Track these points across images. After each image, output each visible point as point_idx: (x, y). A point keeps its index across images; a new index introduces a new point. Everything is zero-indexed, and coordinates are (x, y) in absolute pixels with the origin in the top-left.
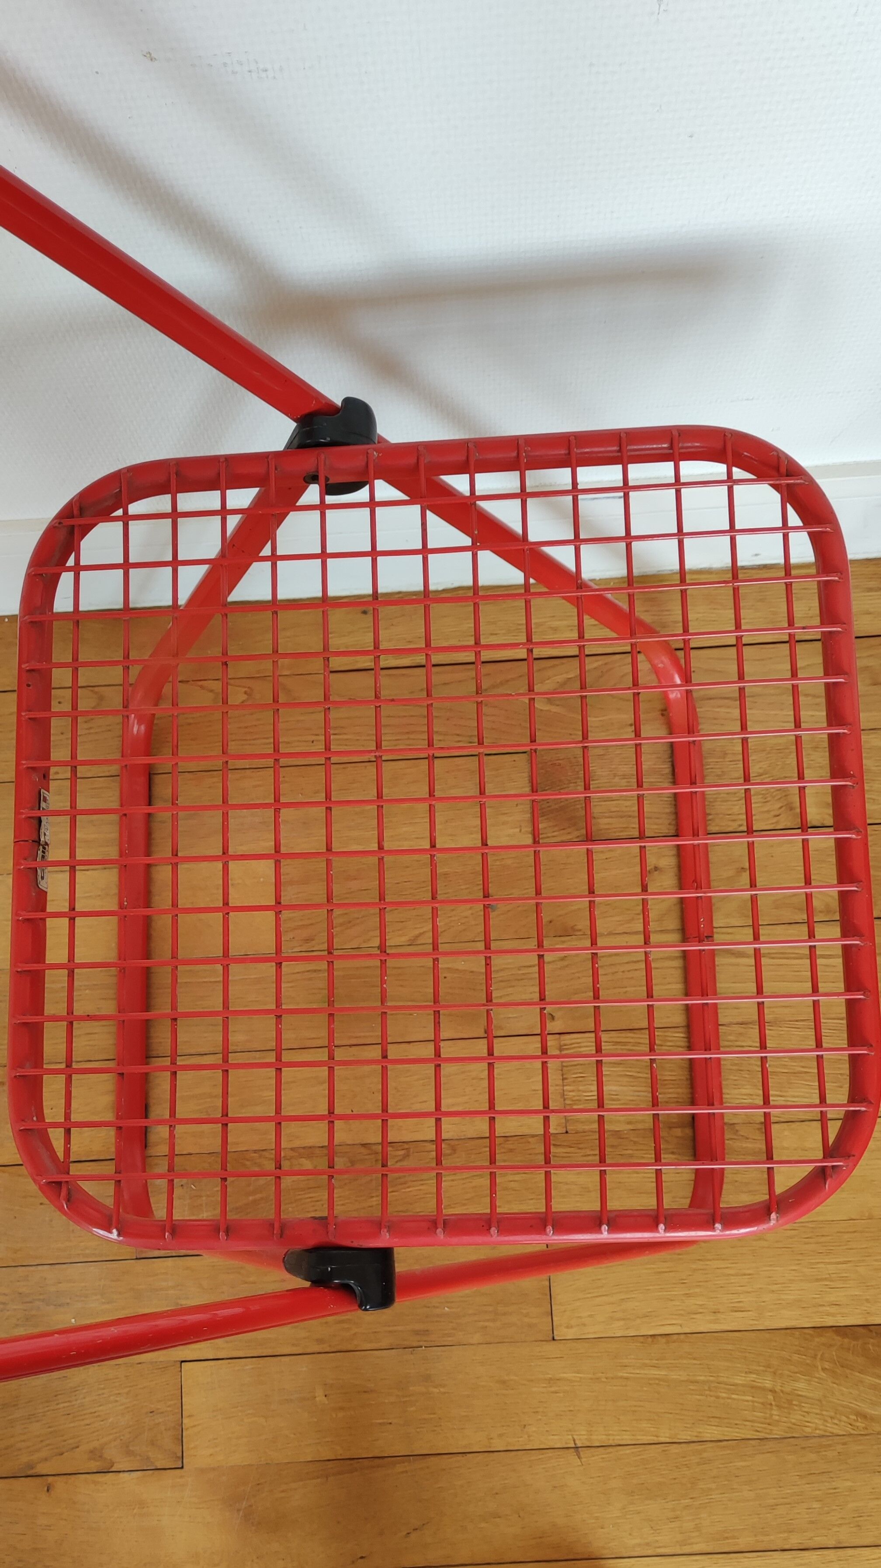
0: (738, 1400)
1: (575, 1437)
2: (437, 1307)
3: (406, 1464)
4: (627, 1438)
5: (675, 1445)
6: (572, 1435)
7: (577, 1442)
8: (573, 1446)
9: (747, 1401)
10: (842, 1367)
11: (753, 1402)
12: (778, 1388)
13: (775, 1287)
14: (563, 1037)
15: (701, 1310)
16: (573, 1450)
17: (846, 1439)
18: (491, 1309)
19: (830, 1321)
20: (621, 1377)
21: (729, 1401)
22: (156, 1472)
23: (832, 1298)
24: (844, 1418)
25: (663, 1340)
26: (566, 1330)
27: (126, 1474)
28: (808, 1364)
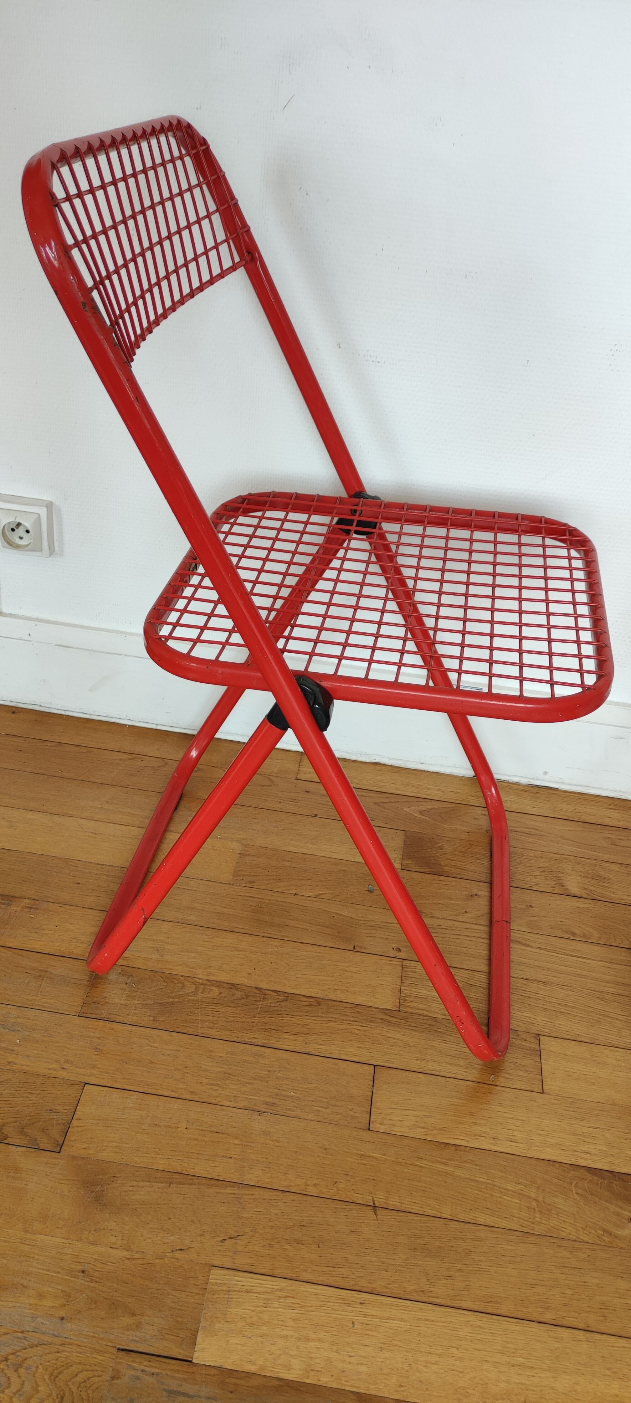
0: (508, 1200)
1: (375, 1199)
2: (286, 1091)
3: (236, 1188)
4: (415, 1209)
5: (455, 1222)
6: (373, 1197)
7: (376, 1202)
8: (372, 1204)
9: (516, 1203)
10: (592, 1194)
11: (520, 1204)
12: (540, 1199)
13: (541, 1132)
14: (405, 961)
15: (484, 1135)
16: (371, 1208)
17: (595, 1247)
18: (325, 1100)
19: (583, 1163)
20: (417, 1166)
21: (502, 1200)
22: (38, 1151)
23: (585, 1148)
24: (593, 1231)
25: (453, 1148)
26: (380, 1125)
27: (14, 1147)
28: (564, 1187)
